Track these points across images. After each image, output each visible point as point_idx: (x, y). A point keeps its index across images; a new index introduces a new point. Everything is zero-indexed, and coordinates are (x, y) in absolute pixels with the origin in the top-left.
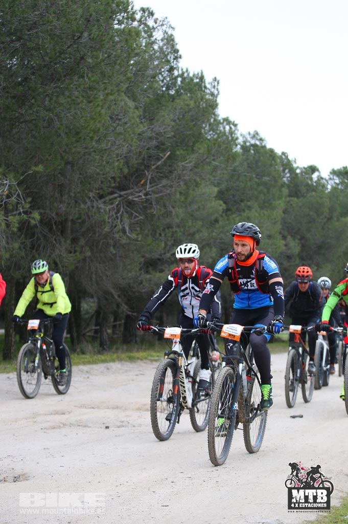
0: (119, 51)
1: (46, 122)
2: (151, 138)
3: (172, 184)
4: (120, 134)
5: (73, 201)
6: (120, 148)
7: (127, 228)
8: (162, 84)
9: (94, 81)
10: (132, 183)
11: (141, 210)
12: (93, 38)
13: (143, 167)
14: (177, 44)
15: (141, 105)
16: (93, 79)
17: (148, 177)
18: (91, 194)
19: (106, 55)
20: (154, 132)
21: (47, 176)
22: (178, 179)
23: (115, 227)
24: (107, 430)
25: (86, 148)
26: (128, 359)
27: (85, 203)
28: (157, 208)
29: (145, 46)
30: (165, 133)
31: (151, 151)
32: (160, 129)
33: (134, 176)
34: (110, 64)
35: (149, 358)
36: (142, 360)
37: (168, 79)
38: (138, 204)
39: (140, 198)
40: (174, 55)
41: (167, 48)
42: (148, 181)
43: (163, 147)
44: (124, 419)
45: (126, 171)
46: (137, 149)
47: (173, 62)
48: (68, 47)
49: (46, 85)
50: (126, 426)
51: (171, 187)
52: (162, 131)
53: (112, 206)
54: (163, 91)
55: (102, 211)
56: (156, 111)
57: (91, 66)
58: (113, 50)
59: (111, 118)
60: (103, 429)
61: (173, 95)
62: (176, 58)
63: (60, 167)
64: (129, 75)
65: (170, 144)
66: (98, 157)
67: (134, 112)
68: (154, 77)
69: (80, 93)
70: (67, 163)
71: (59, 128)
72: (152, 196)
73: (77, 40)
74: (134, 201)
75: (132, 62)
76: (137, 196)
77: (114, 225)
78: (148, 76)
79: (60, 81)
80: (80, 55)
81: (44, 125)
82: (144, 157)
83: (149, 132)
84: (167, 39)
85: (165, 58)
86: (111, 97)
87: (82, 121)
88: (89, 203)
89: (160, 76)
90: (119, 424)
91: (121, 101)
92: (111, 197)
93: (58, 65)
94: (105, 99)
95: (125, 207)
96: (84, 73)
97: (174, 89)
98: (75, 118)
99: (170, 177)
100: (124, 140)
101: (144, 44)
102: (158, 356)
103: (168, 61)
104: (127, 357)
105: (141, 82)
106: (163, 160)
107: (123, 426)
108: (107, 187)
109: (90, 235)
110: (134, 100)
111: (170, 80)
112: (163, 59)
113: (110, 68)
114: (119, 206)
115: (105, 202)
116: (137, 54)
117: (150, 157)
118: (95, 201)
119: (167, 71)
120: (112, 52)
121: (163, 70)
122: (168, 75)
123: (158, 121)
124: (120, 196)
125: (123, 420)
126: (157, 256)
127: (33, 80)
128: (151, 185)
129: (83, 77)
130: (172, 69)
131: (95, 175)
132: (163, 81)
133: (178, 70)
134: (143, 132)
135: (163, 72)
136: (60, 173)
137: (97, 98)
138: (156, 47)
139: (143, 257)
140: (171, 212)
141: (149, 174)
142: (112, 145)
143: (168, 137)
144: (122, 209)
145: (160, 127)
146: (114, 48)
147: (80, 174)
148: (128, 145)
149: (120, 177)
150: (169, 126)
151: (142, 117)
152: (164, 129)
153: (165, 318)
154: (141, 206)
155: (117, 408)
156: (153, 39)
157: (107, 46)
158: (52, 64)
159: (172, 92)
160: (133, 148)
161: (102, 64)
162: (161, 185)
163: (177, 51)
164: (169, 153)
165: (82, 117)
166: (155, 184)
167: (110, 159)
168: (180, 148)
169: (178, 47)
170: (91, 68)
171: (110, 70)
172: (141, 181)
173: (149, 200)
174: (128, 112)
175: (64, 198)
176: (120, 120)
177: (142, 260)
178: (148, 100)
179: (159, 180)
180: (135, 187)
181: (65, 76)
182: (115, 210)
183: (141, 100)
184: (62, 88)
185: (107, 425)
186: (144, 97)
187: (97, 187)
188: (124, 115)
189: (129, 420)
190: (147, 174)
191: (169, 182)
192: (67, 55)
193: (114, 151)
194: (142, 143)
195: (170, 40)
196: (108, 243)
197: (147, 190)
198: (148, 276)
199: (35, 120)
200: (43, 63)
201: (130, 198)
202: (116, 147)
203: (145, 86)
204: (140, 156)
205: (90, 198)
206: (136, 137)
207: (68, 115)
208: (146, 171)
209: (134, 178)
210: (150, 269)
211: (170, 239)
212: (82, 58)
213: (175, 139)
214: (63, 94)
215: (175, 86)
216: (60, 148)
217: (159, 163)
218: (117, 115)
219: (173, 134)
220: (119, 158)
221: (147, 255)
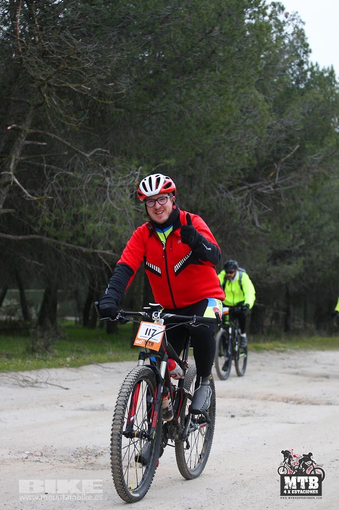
0: (250, 45)
1: (176, 114)
2: (280, 131)
3: (301, 177)
4: (250, 126)
5: (203, 192)
6: (249, 140)
7: (256, 220)
8: (292, 78)
9: (225, 74)
10: (262, 176)
11: (270, 201)
12: (225, 33)
13: (272, 159)
14: (307, 39)
15: (271, 99)
16: (224, 72)
17: (277, 170)
18: (221, 186)
19: (237, 49)
20: (284, 125)
21: (178, 167)
22: (307, 172)
23: (245, 218)
24: (233, 418)
25: (216, 140)
26: (254, 349)
27: (214, 194)
28: (286, 200)
29: (276, 41)
30: (295, 126)
31: (281, 145)
32: (290, 122)
33: (263, 169)
34: (241, 58)
35: (276, 348)
36: (268, 350)
37: (298, 73)
38: (266, 196)
39: (269, 190)
40: (304, 50)
41: (297, 42)
42: (277, 174)
43: (292, 140)
44: (250, 408)
45: (255, 162)
46: (267, 141)
47: (303, 56)
48: (200, 41)
49: (178, 78)
50: (252, 416)
51: (300, 179)
52: (291, 124)
53: (241, 198)
54: (292, 84)
55: (232, 202)
56: (286, 104)
57: (222, 60)
58: (244, 44)
59: (241, 111)
60: (229, 418)
61: (302, 89)
62: (306, 52)
63: (190, 159)
64: (260, 69)
65: (299, 138)
66: (227, 148)
67: (264, 105)
68: (285, 72)
69: (211, 86)
70: (197, 155)
71: (190, 121)
72: (281, 189)
73: (208, 33)
74: (263, 193)
75: (262, 56)
76: (267, 189)
77: (243, 216)
78: (278, 70)
79: (192, 74)
80: (212, 48)
81: (176, 116)
82: (273, 150)
83: (279, 125)
84: (297, 34)
85: (295, 52)
86: (242, 91)
87: (212, 114)
88: (218, 194)
89: (290, 70)
90: (245, 413)
91: (251, 93)
92: (241, 189)
93: (190, 59)
94: (235, 92)
95: (254, 199)
96: (215, 66)
97: (304, 82)
98: (205, 111)
99: (299, 171)
100: (254, 133)
101: (275, 39)
102: (284, 347)
103: (298, 56)
104: (254, 347)
105: (272, 76)
106: (292, 153)
107: (249, 415)
108: (236, 179)
109: (219, 226)
110: (264, 94)
111: (300, 74)
112: (293, 53)
113: (241, 62)
114: (248, 198)
115: (234, 194)
116: (267, 49)
117: (279, 150)
118: (225, 193)
119: (298, 65)
120: (243, 46)
121: (293, 64)
122: (298, 69)
123: (287, 114)
124: (250, 188)
125: (248, 409)
126: (285, 248)
127: (165, 72)
128: (280, 178)
129: (215, 71)
130: (301, 63)
131: (225, 167)
132: (292, 75)
133: (308, 65)
134: (273, 125)
135: (293, 66)
136: (190, 165)
137: (227, 91)
138: (286, 41)
139: (271, 248)
140: (300, 205)
141: (278, 167)
142: (241, 137)
143: (298, 131)
144: (251, 201)
145: (289, 120)
146: (245, 42)
147: (210, 166)
148: (257, 137)
149: (249, 169)
150: (298, 119)
151: (272, 110)
152: (294, 122)
153: (292, 310)
154: (270, 199)
155: (243, 397)
156: (283, 33)
157: (238, 40)
158: (183, 57)
159: (302, 86)
160: (262, 141)
161: (234, 58)
162: (290, 178)
163: (307, 45)
164: (298, 146)
165: (213, 110)
166: (285, 176)
167: (239, 151)
168: (308, 141)
169: (308, 41)
170: (223, 62)
171: (241, 63)
172: (269, 174)
173: (277, 192)
174: (258, 104)
175: (193, 189)
176: (250, 112)
177: (270, 251)
178: (277, 93)
179: (287, 172)
180: (264, 180)
181: (196, 69)
182: (245, 202)
183: (271, 93)
184: (193, 81)
185: (233, 414)
186: (274, 91)
187: (226, 178)
188: (254, 108)
189: (255, 410)
190: (276, 166)
191: (298, 175)
192: (198, 49)
193: (243, 143)
194: (271, 136)
195: (300, 34)
196: (237, 235)
197: (276, 182)
198: (276, 268)
199: (165, 112)
200: (174, 56)
201: (259, 190)
202: (246, 139)
203: (275, 80)
204: (269, 148)
205: (219, 189)
206: (266, 130)
207: (199, 108)
208: (275, 164)
209: (263, 171)
210: (278, 261)
211: (298, 231)
212: (213, 52)
213: (304, 132)
214: (195, 88)
215: (305, 80)
216: (191, 140)
217: (289, 156)
218: (247, 108)
219: (302, 127)
220: (249, 150)
221: (276, 247)
